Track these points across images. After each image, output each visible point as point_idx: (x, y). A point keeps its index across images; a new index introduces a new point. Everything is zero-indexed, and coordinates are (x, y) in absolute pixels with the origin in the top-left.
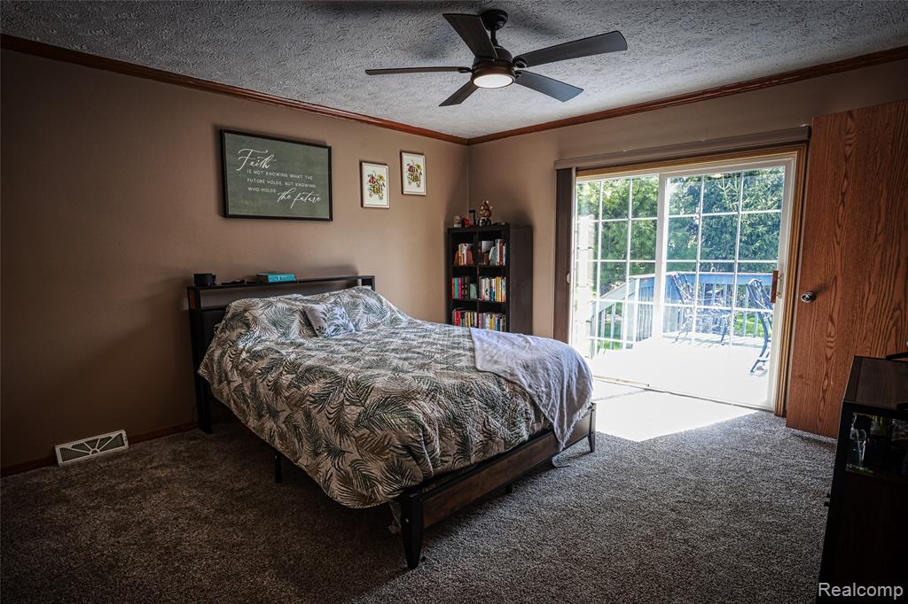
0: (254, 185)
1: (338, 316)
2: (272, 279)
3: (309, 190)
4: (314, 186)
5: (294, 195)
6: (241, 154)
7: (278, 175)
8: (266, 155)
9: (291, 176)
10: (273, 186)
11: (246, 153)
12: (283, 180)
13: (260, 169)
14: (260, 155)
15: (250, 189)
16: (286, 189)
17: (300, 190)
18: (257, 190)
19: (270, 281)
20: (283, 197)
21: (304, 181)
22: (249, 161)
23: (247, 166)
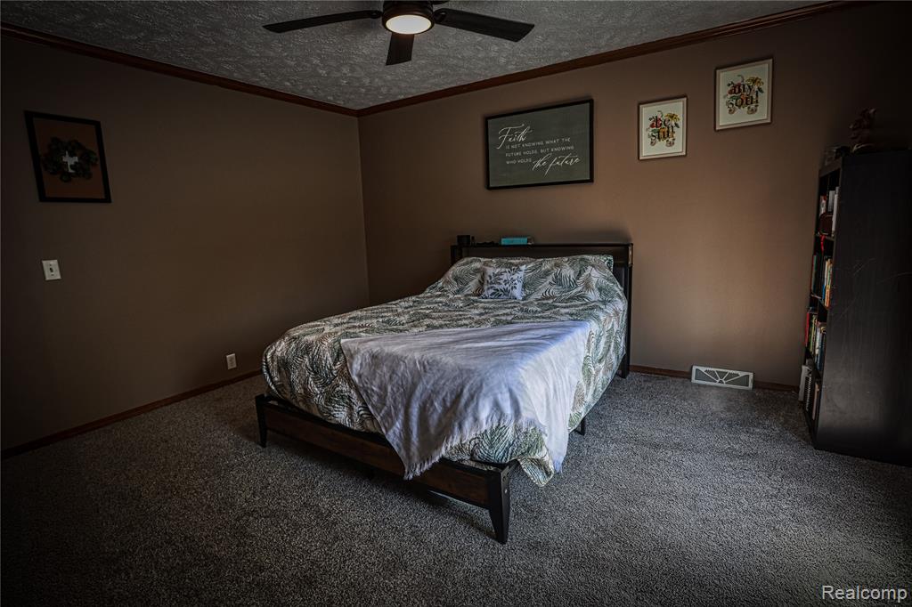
0: (512, 158)
1: (501, 281)
2: (504, 241)
3: (566, 153)
4: (572, 148)
5: (549, 161)
6: (501, 134)
7: (534, 144)
8: (523, 128)
9: (547, 142)
10: (528, 156)
11: (505, 132)
12: (538, 148)
13: (517, 142)
14: (517, 130)
15: (508, 163)
16: (541, 156)
17: (556, 154)
18: (514, 162)
19: (503, 243)
20: (538, 164)
21: (561, 144)
22: (507, 138)
23: (507, 143)
